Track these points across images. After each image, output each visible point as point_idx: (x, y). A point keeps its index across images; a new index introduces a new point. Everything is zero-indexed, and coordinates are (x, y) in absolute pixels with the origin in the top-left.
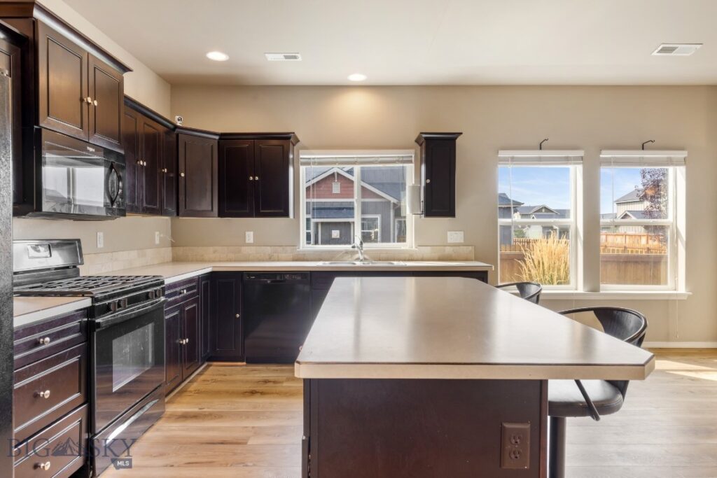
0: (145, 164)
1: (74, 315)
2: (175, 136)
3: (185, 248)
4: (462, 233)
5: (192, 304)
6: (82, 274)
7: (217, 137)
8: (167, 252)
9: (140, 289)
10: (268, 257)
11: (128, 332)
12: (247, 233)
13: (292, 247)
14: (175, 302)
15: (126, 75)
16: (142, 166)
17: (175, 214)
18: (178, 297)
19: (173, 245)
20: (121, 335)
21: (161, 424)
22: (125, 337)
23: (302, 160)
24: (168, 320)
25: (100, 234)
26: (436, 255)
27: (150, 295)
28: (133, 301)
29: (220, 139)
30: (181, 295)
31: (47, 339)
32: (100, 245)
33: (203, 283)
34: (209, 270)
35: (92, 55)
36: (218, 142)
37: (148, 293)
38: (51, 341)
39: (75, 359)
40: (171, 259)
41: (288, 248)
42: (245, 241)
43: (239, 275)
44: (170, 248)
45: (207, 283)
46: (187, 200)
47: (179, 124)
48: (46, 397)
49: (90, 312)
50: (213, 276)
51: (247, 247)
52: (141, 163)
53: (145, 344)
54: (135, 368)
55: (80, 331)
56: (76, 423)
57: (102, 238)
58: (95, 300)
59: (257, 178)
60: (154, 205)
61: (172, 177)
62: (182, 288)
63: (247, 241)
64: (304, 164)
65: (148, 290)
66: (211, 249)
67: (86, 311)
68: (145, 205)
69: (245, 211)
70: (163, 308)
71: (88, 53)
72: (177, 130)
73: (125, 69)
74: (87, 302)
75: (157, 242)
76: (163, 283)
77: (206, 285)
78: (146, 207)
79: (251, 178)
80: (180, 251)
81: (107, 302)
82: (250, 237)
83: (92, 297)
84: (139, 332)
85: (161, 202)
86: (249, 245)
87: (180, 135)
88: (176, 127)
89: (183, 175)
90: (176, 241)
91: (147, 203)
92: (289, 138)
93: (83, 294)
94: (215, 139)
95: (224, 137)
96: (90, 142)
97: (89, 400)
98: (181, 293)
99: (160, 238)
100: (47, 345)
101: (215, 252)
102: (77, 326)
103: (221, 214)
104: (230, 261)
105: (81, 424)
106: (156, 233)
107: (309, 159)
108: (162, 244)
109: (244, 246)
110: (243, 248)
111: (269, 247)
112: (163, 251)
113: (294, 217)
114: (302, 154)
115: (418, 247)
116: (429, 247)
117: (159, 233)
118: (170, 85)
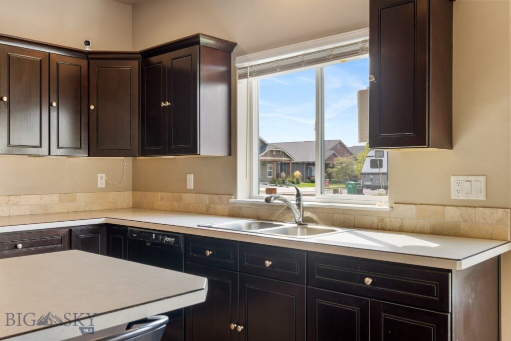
4: (482, 180)
8: (129, 197)
12: (188, 176)
19: (134, 190)
36: (140, 63)
41: (224, 197)
42: (186, 186)
44: (131, 193)
47: (88, 49)
51: (187, 194)
63: (188, 187)
66: (159, 195)
72: (89, 56)
82: (191, 181)
86: (190, 191)
101: (162, 199)
106: (99, 176)
107: (247, 67)
108: (110, 188)
109: (185, 193)
110: (185, 196)
111: (206, 196)
112: (113, 195)
113: (230, 154)
114: (240, 63)
115: (394, 205)
116: (413, 206)
117: (104, 175)
118: (130, 6)
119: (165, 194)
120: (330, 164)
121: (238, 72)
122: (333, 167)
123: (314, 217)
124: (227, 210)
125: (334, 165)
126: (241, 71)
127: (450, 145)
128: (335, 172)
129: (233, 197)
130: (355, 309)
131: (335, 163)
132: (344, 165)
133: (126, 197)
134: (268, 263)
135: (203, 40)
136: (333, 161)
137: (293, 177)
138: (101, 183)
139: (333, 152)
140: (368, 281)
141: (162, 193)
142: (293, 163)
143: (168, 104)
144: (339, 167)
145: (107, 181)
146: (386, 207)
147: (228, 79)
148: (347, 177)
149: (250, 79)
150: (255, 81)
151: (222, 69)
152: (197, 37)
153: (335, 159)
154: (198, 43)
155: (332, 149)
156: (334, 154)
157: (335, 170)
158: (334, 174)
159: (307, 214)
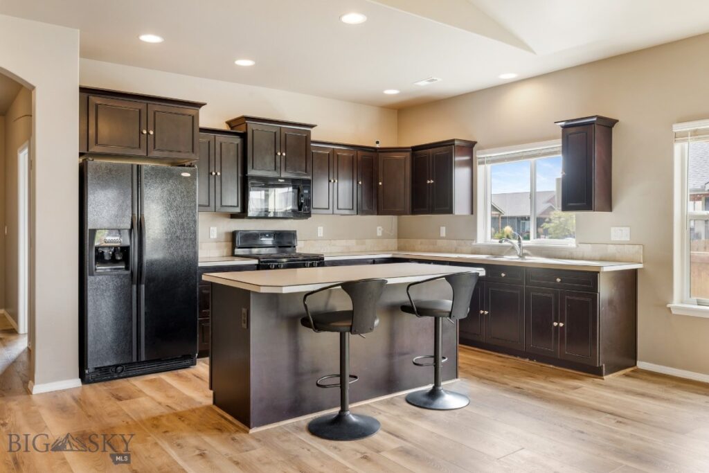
3: (404, 240)
4: (628, 229)
7: (411, 150)
9: (298, 260)
12: (442, 228)
13: (471, 242)
15: (313, 131)
19: (398, 238)
25: (320, 228)
26: (597, 255)
32: (320, 235)
35: (284, 128)
36: (412, 154)
37: (305, 263)
40: (396, 248)
42: (440, 235)
44: (396, 240)
47: (378, 146)
57: (322, 230)
58: (259, 261)
66: (419, 241)
67: (256, 266)
69: (425, 209)
71: (281, 128)
72: (378, 150)
73: (312, 126)
76: (322, 259)
79: (428, 182)
80: (402, 242)
81: (268, 264)
82: (443, 231)
85: (358, 205)
86: (443, 238)
87: (380, 154)
88: (375, 149)
89: (380, 184)
96: (282, 176)
101: (421, 243)
104: (429, 251)
106: (378, 228)
107: (484, 158)
108: (385, 236)
109: (439, 239)
110: (439, 241)
111: (455, 241)
112: (386, 241)
113: (472, 213)
114: (479, 155)
115: (579, 245)
116: (589, 245)
117: (380, 227)
118: (396, 111)
119: (423, 240)
120: (545, 218)
121: (478, 160)
122: (549, 222)
123: (529, 253)
125: (550, 220)
126: (480, 160)
127: (610, 209)
128: (552, 227)
129: (474, 241)
130: (551, 295)
131: (551, 217)
132: (562, 219)
133: (393, 243)
134: (503, 275)
135: (456, 143)
136: (549, 214)
137: (503, 233)
138: (379, 233)
139: (549, 204)
140: (559, 280)
141: (421, 240)
142: (502, 218)
143: (432, 181)
144: (557, 222)
145: (383, 232)
146: (574, 245)
147: (470, 164)
148: (567, 234)
149: (486, 165)
150: (489, 166)
151: (467, 158)
152: (453, 140)
153: (552, 213)
154: (454, 144)
155: (549, 202)
156: (551, 207)
157: (552, 225)
158: (551, 230)
159: (525, 251)
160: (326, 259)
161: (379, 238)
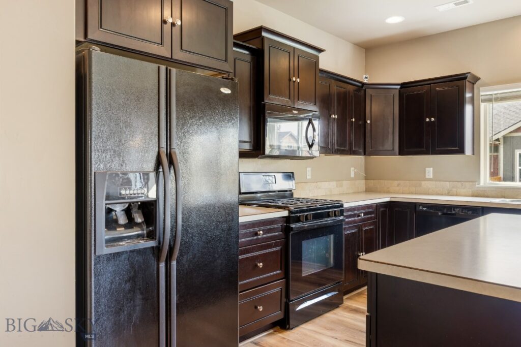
0: (336, 117)
1: (278, 220)
2: (362, 92)
3: (375, 181)
5: (370, 226)
6: (294, 196)
7: (399, 87)
8: (361, 184)
9: (323, 209)
10: (447, 192)
11: (314, 238)
12: (427, 169)
13: (471, 183)
14: (354, 222)
15: (321, 55)
16: (335, 118)
17: (363, 154)
18: (356, 218)
19: (366, 178)
20: (308, 239)
21: (338, 311)
22: (311, 241)
23: (483, 97)
24: (347, 235)
25: (309, 169)
27: (330, 214)
28: (317, 217)
29: (401, 88)
30: (360, 218)
31: (261, 232)
32: (309, 177)
33: (381, 209)
34: (387, 199)
35: (297, 49)
36: (400, 91)
37: (329, 212)
38: (263, 234)
39: (278, 248)
40: (364, 189)
41: (467, 183)
42: (425, 176)
43: (414, 206)
44: (364, 181)
45: (385, 211)
46: (372, 142)
47: (366, 81)
48: (261, 267)
49: (287, 219)
50: (390, 205)
51: (426, 182)
52: (333, 116)
53: (327, 249)
54: (319, 264)
55: (281, 231)
56: (278, 289)
57: (310, 171)
58: (290, 212)
59: (433, 119)
60: (344, 147)
61: (360, 124)
62: (359, 211)
63: (427, 177)
64: (484, 101)
65: (330, 210)
66: (396, 182)
67: (285, 219)
68: (336, 148)
69: (423, 149)
70: (342, 225)
71: (294, 48)
72: (365, 86)
73: (320, 51)
74: (285, 213)
75: (352, 175)
76: (342, 206)
77: (384, 213)
78: (338, 149)
79: (428, 120)
80: (372, 183)
81: (298, 215)
82: (430, 173)
83: (289, 210)
84: (322, 239)
85: (350, 144)
86: (430, 180)
87: (367, 90)
88: (363, 84)
89: (369, 122)
90: (369, 175)
91: (338, 146)
92: (466, 78)
93: (284, 208)
94: (397, 89)
95: (404, 86)
96: (295, 107)
97: (286, 276)
98: (359, 216)
99: (355, 172)
100: (261, 236)
101: (398, 185)
102: (279, 227)
103: (401, 153)
104: (412, 193)
105: (281, 291)
106: (352, 169)
107: (491, 95)
109: (424, 181)
110: (423, 183)
111: (448, 183)
113: (474, 154)
114: (482, 91)
118: (364, 50)
119: (402, 182)
124: (471, 193)
129: (477, 183)
135: (468, 77)
141: (398, 181)
147: (473, 101)
151: (471, 95)
160: (346, 206)
161: (352, 179)
